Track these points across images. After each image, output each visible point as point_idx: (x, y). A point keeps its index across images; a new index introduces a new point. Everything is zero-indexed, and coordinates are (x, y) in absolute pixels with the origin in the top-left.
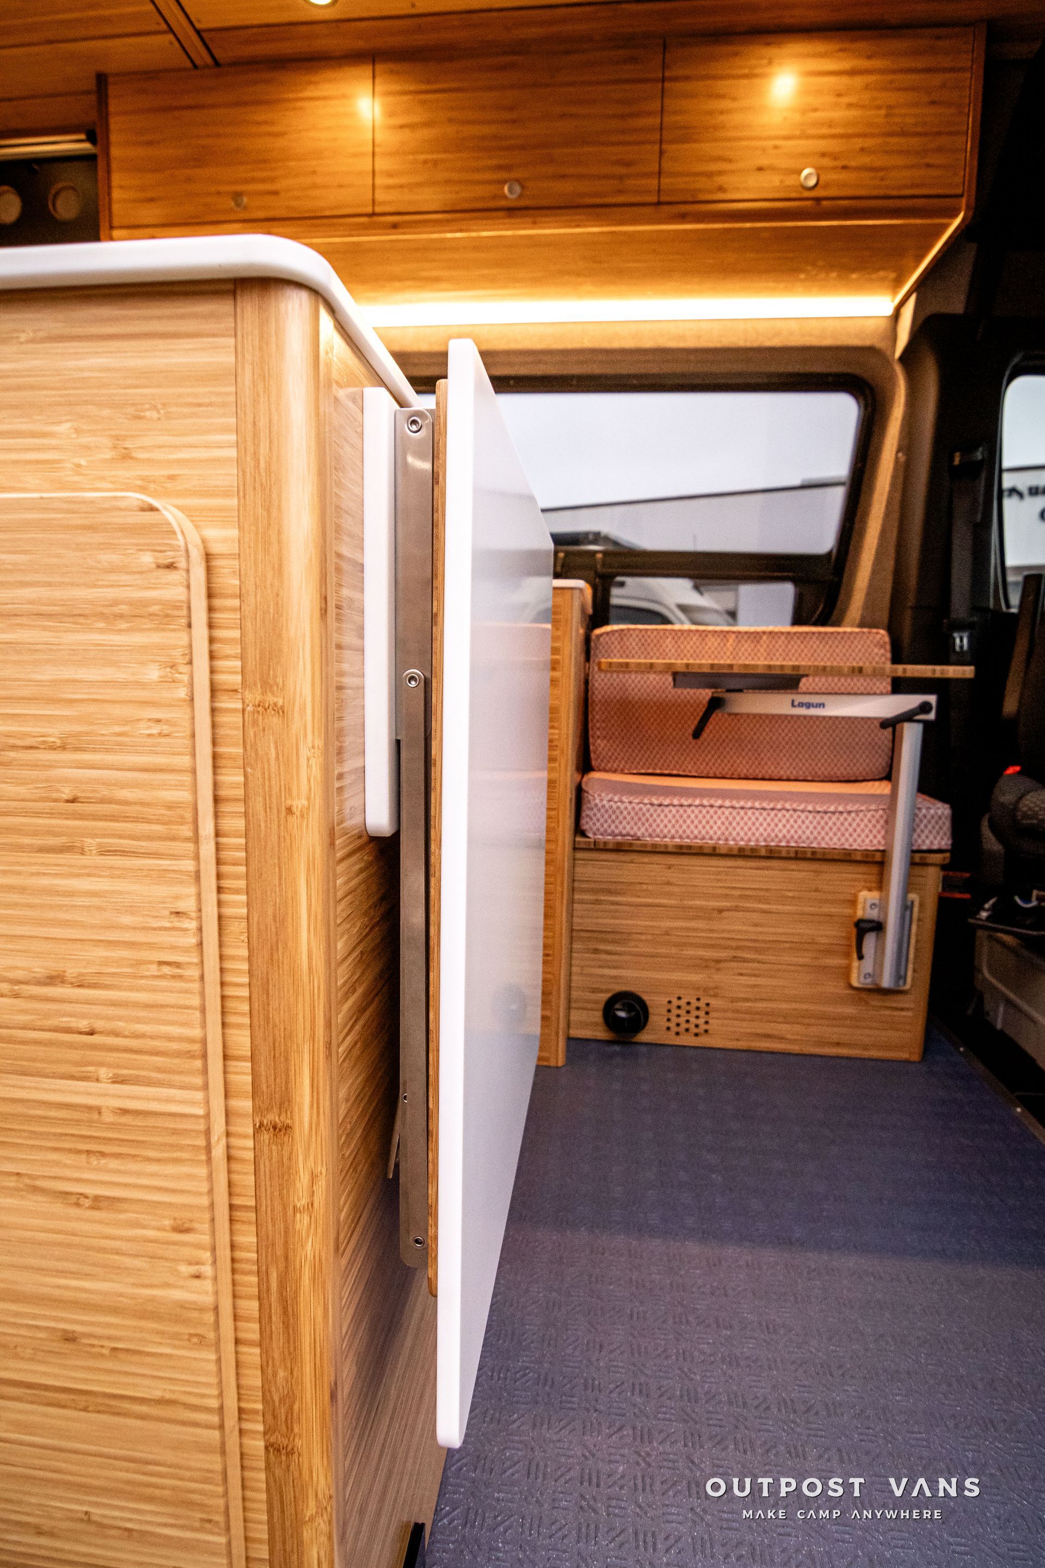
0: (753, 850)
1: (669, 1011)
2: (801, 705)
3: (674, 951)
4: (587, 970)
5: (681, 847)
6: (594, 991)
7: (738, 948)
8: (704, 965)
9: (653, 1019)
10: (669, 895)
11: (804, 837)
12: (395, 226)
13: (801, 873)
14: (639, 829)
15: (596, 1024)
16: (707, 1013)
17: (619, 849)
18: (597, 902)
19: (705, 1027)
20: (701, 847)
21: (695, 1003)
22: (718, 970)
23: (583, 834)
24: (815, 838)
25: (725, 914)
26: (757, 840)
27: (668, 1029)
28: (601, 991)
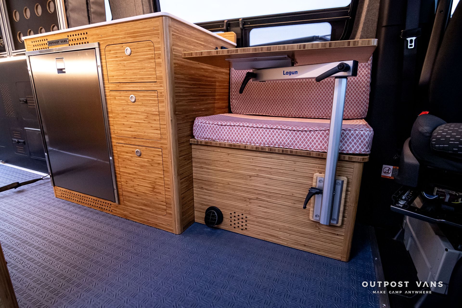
0: (262, 148)
1: (231, 217)
2: (287, 73)
3: (231, 192)
4: (199, 196)
5: (231, 145)
6: (203, 204)
7: (258, 194)
8: (245, 200)
9: (225, 220)
10: (229, 167)
11: (286, 143)
13: (287, 161)
14: (214, 136)
15: (202, 218)
16: (246, 221)
17: (206, 145)
18: (201, 167)
19: (246, 227)
20: (239, 146)
21: (241, 216)
22: (250, 203)
23: (193, 137)
24: (292, 144)
25: (253, 178)
26: (264, 144)
27: (231, 225)
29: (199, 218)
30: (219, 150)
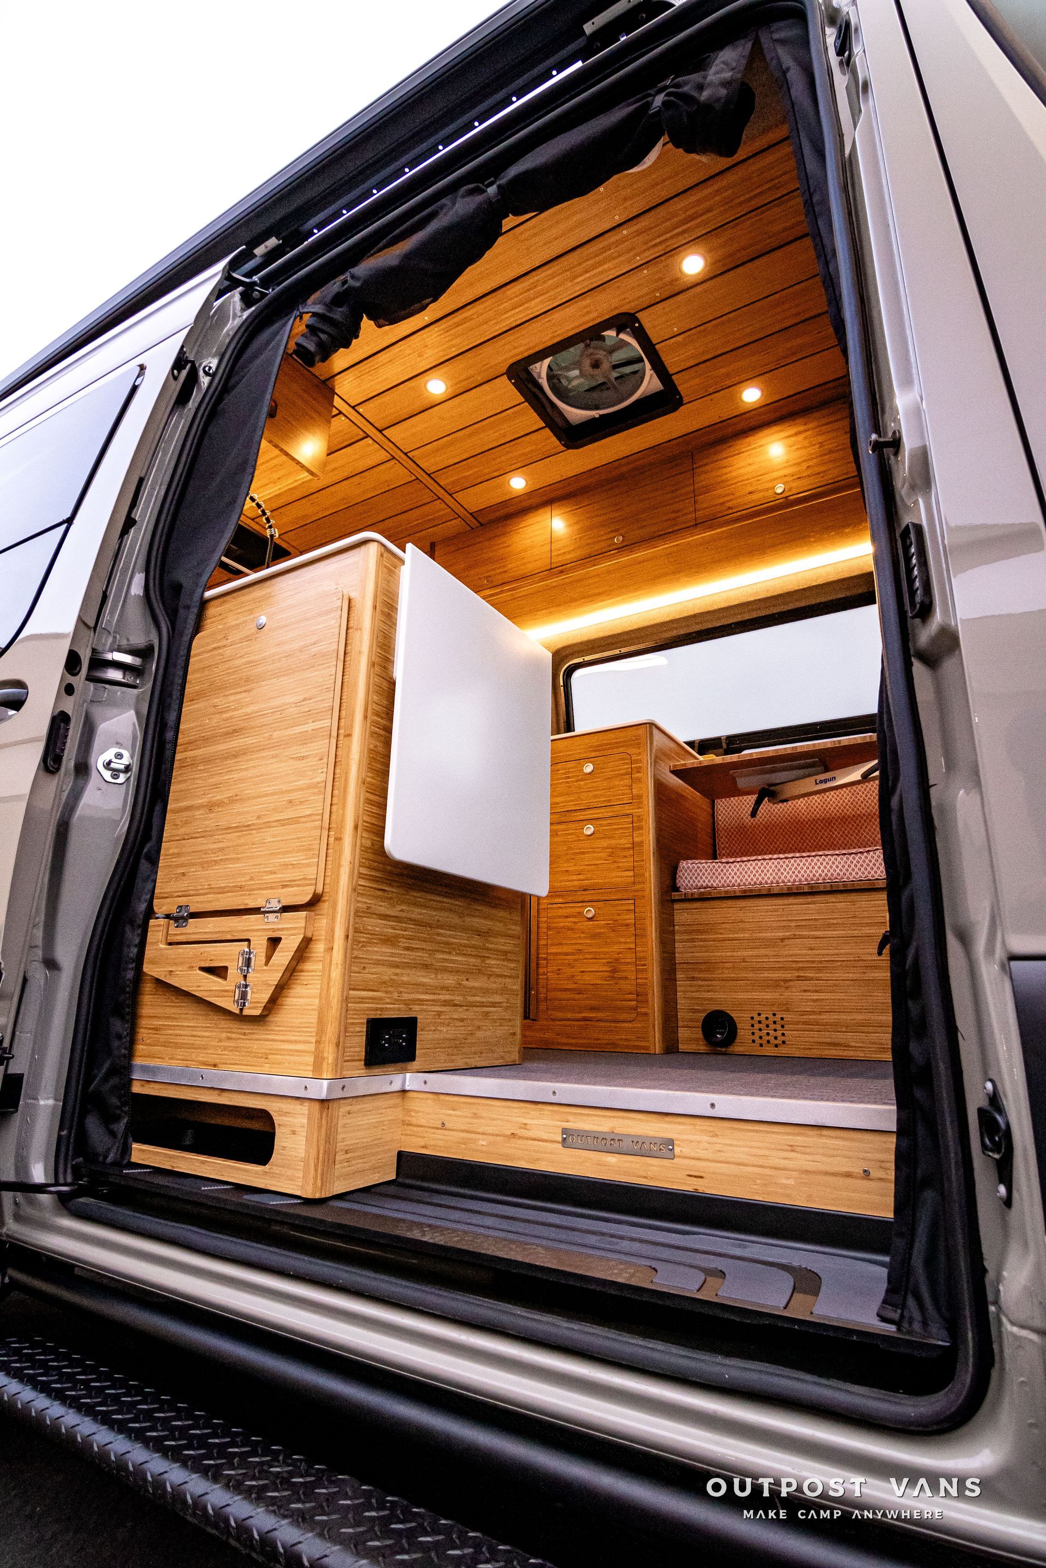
0: (797, 888)
1: (753, 1026)
2: (821, 782)
3: (750, 975)
4: (689, 995)
5: (745, 891)
6: (695, 1011)
7: (799, 969)
8: (776, 984)
9: (740, 1033)
10: (743, 930)
11: (835, 874)
12: (562, 572)
13: (840, 903)
15: (697, 1040)
16: (783, 1026)
17: (703, 898)
18: (692, 940)
19: (783, 1038)
20: (760, 890)
21: (772, 1018)
22: (787, 988)
23: (677, 889)
24: (845, 874)
25: (786, 942)
26: (800, 880)
27: (754, 1041)
28: (699, 1011)
29: (690, 1040)
30: (724, 904)
